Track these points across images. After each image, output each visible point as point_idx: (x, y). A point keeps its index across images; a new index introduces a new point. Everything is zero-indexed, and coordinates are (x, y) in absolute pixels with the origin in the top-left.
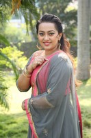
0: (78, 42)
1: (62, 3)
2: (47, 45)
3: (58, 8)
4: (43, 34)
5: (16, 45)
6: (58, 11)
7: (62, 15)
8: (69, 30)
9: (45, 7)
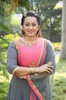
0: (62, 31)
1: (52, 3)
2: (31, 33)
3: (49, 7)
4: (28, 25)
5: (18, 32)
6: (49, 8)
7: (51, 12)
8: (56, 22)
9: (39, 5)
